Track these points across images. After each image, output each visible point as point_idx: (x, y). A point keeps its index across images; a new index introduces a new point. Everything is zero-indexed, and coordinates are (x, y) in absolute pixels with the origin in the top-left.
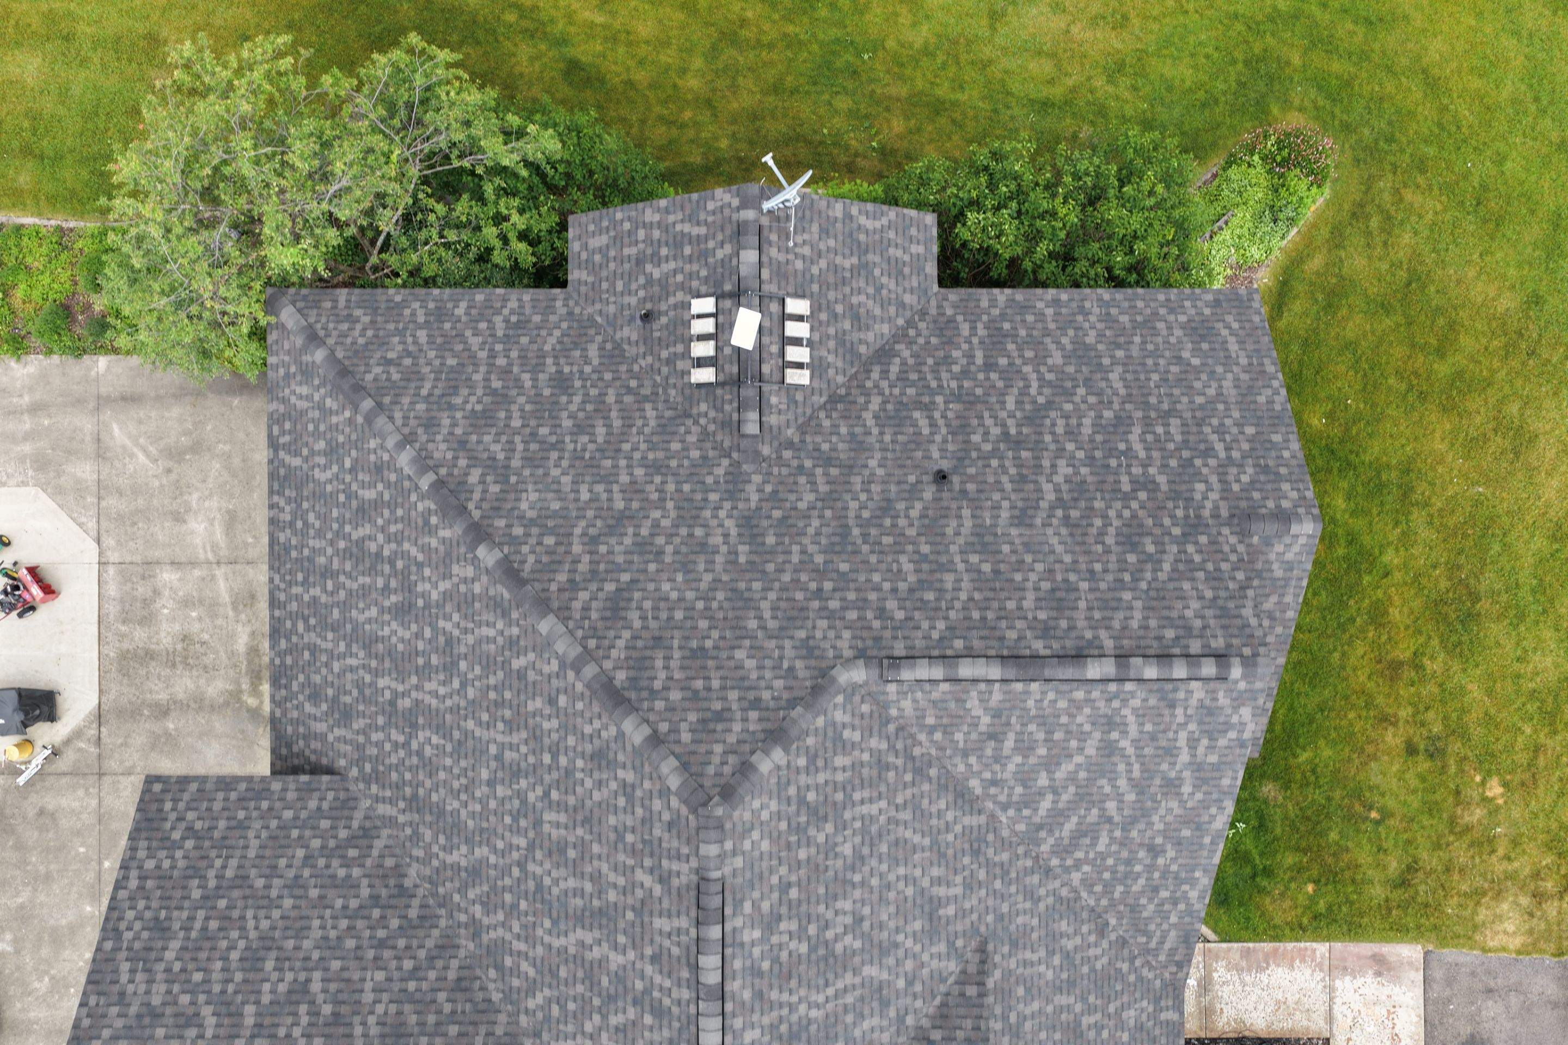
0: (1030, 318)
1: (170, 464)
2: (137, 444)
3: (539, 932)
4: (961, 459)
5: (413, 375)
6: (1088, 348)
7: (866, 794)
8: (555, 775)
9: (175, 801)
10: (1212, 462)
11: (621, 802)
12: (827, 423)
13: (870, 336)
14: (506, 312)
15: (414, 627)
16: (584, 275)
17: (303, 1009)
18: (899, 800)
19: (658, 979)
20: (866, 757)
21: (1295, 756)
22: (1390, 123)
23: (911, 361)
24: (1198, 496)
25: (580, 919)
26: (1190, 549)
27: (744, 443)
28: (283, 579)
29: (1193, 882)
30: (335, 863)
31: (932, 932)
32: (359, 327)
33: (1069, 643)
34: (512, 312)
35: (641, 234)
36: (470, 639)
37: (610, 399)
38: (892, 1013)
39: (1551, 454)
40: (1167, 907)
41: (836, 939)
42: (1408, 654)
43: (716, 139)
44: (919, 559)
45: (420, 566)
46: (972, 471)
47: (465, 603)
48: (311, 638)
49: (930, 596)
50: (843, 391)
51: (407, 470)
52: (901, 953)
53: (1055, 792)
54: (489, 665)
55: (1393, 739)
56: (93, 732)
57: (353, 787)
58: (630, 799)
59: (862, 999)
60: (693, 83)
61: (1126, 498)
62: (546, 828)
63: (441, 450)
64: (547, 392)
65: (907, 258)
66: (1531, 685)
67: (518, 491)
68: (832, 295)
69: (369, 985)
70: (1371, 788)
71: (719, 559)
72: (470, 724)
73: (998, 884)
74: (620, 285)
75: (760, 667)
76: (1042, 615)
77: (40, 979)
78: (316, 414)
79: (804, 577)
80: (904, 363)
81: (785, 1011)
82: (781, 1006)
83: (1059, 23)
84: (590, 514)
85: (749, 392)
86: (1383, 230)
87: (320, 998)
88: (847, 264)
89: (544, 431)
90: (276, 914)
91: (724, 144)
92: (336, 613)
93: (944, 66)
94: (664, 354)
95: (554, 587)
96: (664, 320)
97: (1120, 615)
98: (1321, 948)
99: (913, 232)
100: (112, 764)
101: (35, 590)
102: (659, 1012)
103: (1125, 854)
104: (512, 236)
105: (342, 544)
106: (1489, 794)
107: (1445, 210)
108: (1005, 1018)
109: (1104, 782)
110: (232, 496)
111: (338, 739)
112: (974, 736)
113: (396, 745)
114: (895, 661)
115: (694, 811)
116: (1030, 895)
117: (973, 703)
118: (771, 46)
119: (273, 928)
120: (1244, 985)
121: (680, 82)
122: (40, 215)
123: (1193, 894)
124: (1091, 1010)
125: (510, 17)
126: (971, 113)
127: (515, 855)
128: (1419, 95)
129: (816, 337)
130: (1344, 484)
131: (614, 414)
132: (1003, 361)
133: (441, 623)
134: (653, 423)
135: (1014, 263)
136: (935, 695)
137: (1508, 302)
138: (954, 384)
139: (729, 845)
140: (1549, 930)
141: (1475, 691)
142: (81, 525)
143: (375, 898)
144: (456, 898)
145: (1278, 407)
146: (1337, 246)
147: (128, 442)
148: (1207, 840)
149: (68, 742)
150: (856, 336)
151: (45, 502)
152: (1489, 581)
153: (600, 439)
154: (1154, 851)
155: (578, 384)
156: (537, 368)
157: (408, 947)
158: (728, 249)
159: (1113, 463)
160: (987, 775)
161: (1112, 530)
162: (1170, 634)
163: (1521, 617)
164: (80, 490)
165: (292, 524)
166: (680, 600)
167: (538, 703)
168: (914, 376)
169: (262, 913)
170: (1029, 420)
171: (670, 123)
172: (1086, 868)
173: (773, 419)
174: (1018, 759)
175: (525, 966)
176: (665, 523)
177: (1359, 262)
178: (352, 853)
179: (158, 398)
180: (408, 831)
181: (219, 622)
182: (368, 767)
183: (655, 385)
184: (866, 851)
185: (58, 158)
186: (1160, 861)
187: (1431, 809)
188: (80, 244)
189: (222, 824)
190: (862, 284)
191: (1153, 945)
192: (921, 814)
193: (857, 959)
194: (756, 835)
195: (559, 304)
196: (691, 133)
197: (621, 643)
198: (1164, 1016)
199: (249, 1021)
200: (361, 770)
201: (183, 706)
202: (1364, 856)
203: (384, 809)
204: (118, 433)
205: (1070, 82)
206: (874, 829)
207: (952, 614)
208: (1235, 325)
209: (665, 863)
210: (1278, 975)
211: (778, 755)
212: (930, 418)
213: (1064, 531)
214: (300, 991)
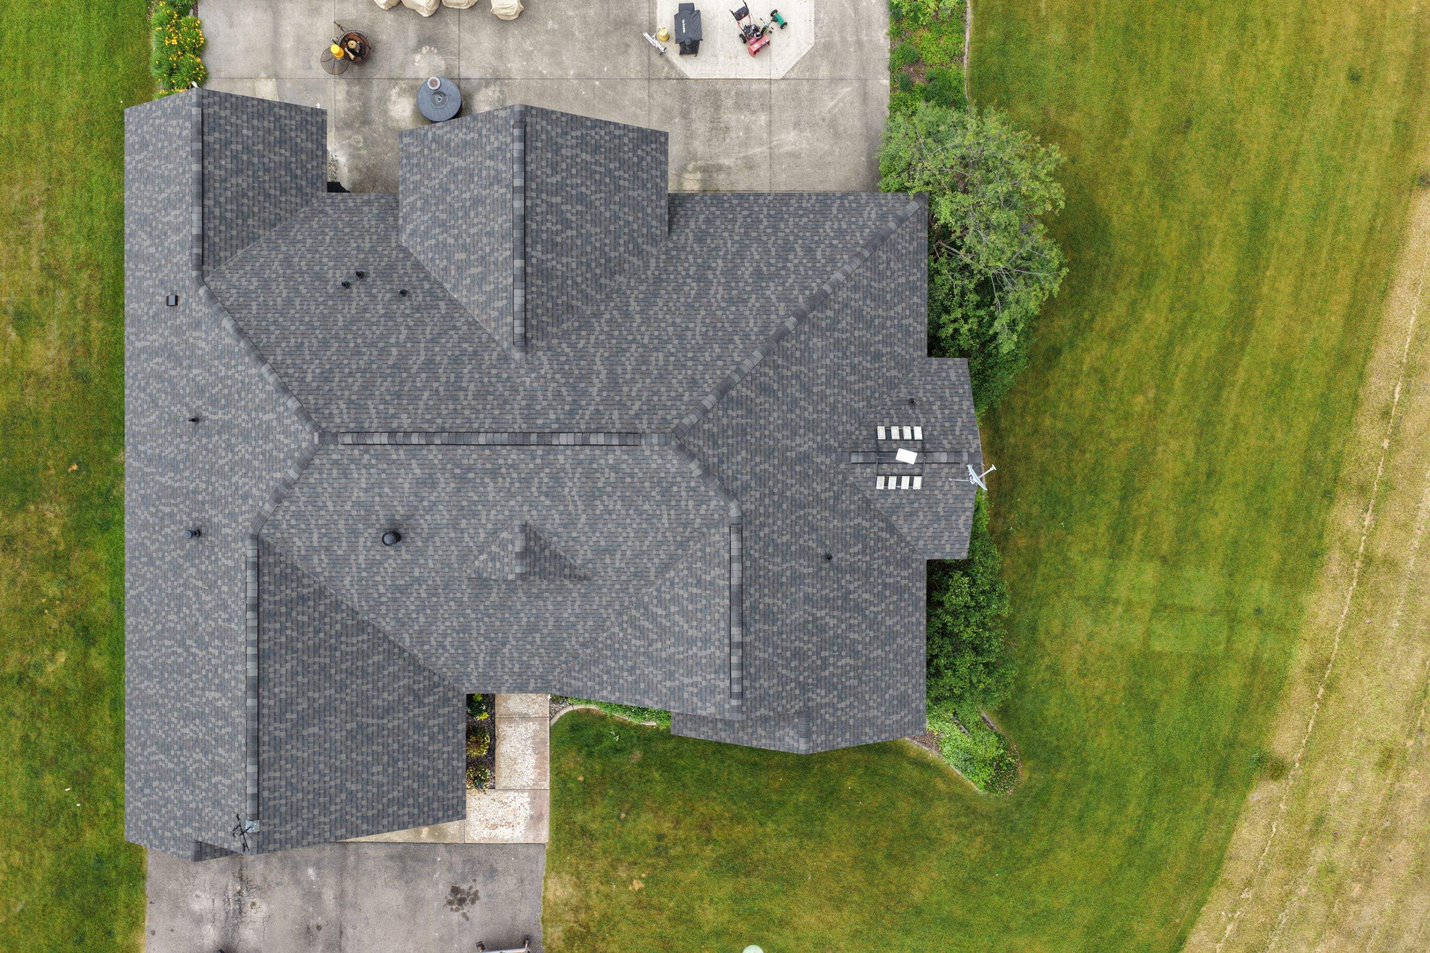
0: (910, 609)
1: (827, 121)
2: (839, 101)
3: (601, 350)
4: (837, 568)
5: (881, 276)
6: (894, 639)
7: (673, 517)
8: (682, 359)
9: (656, 149)
10: (835, 700)
11: (673, 394)
12: (856, 498)
13: (901, 522)
14: (915, 324)
15: (750, 281)
16: (934, 367)
17: (559, 227)
18: (668, 534)
19: (588, 412)
20: (692, 516)
21: (657, 770)
22: (1022, 830)
23: (888, 544)
24: (818, 691)
25: (611, 372)
26: (793, 685)
27: (846, 454)
28: (770, 202)
29: (613, 692)
30: (626, 238)
31: (600, 552)
32: (907, 245)
33: (748, 619)
34: (915, 328)
35: (956, 399)
36: (747, 313)
37: (869, 383)
38: (560, 530)
39: (830, 919)
40: (597, 679)
41: (602, 501)
42: (715, 836)
43: (1015, 436)
44: (788, 545)
45: (783, 284)
46: (832, 574)
47: (765, 310)
48: (740, 220)
49: (771, 550)
50: (872, 507)
51: (833, 277)
52: (590, 534)
53: (666, 616)
54: (735, 323)
55: (666, 827)
56: (673, 75)
57: (662, 244)
58: (675, 399)
59: (570, 514)
60: (1048, 422)
61: (818, 654)
62: (655, 354)
63: (843, 294)
64: (872, 349)
65: (943, 542)
66: (697, 907)
67: (822, 337)
68: (923, 501)
69: (570, 260)
70: (638, 814)
71: (789, 442)
72: (703, 313)
73: (617, 586)
74: (929, 387)
75: (737, 463)
76: (761, 606)
77: (531, 45)
78: (861, 223)
79: (780, 485)
80: (887, 540)
81: (570, 475)
82: (574, 473)
83: (1082, 636)
84: (811, 374)
85: (873, 457)
86: (960, 824)
87: (564, 235)
88: (940, 509)
89: (852, 348)
90: (602, 209)
91: (1012, 440)
92: (754, 234)
93: (1057, 570)
94: (892, 412)
95: (775, 357)
96: (910, 412)
97: (761, 646)
98: (546, 785)
99: (958, 546)
100: (655, 86)
101: (756, 46)
102: (572, 413)
103: (629, 654)
104: (956, 325)
105: (791, 238)
106: (635, 882)
107: (971, 861)
108: (547, 590)
109: (673, 640)
110: (809, 156)
111: (687, 235)
112: (699, 572)
113: (687, 270)
114: (740, 531)
115: (673, 431)
116: (610, 604)
117: (718, 571)
118: (1069, 468)
119: (596, 208)
120: (526, 740)
121: (1048, 414)
122: (971, 43)
123: (605, 693)
124: (543, 639)
125: (1086, 315)
126: (1029, 585)
127: (639, 337)
128: (1038, 847)
129: (901, 493)
130: (813, 800)
131: (861, 385)
132: (887, 593)
133: (754, 296)
134: (856, 406)
135: (941, 604)
136: (722, 552)
137: (917, 896)
138: (876, 566)
139: (656, 448)
140: (557, 915)
141: (694, 874)
142: (792, 69)
143: (609, 260)
144: (612, 304)
145: (863, 738)
146: (950, 799)
147: (840, 96)
148: (638, 697)
149: (668, 61)
150: (901, 514)
151: (806, 48)
152: (757, 883)
153: (848, 378)
154: (631, 671)
155: (877, 365)
156: (885, 343)
157: (587, 279)
158: (948, 446)
159: (835, 648)
160: (677, 580)
161: (802, 645)
162: (752, 671)
163: (735, 901)
164: (813, 68)
165: (801, 207)
166: (769, 423)
167: (718, 350)
168: (880, 545)
169: (603, 201)
170: (857, 605)
171: (1024, 408)
172: (621, 635)
173: (858, 470)
174: (686, 596)
175: (582, 343)
176: (806, 413)
177: (941, 811)
178: (631, 246)
179: (866, 114)
180: (643, 277)
181: (736, 148)
182: (674, 253)
183: (876, 407)
184: (644, 516)
185: (1004, 53)
186: (625, 674)
187: (626, 849)
188: (954, 67)
189: (645, 176)
190: (929, 517)
191: (573, 674)
192: (659, 544)
193: (590, 512)
194: (660, 461)
195: (919, 353)
196: (1018, 421)
197: (749, 393)
198: (532, 681)
199: (554, 200)
200: (673, 250)
201: (688, 127)
202: (598, 810)
203: (653, 261)
204: (845, 91)
205: (1047, 643)
206: (655, 521)
207: (762, 561)
208: (906, 720)
209: (646, 416)
210: (531, 760)
211: (698, 472)
212: (858, 553)
213: (802, 620)
214: (567, 225)
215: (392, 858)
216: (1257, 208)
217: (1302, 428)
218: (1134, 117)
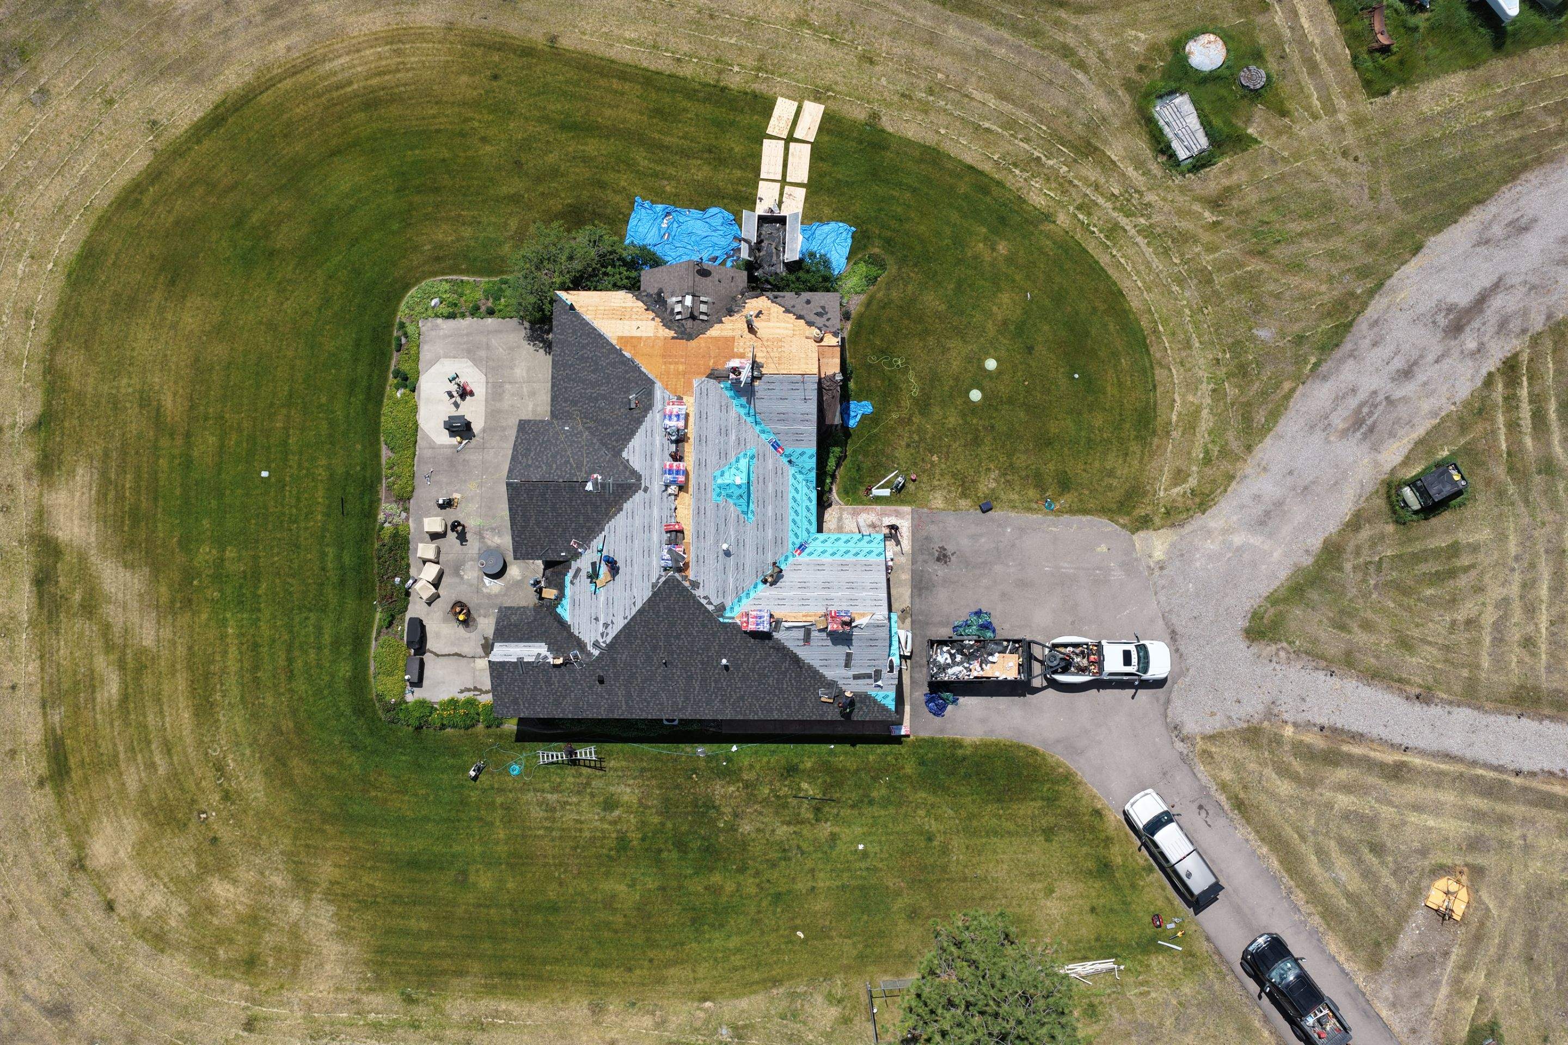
1: (510, 352)
2: (500, 345)
9: (528, 424)
34: (624, 297)
42: (907, 416)
48: (566, 385)
55: (902, 442)
56: (482, 435)
66: (948, 426)
86: (903, 285)
90: (559, 448)
92: (574, 376)
98: (879, 507)
100: (487, 445)
105: (576, 357)
106: (933, 460)
107: (923, 279)
110: (529, 362)
111: (573, 411)
113: (592, 407)
119: (559, 450)
122: (469, 277)
127: (626, 425)
128: (916, 243)
133: (606, 371)
137: (942, 308)
140: (952, 503)
141: (929, 428)
142: (480, 371)
144: (608, 442)
147: (497, 345)
151: (470, 363)
152: (934, 394)
163: (944, 406)
164: (480, 360)
165: (560, 355)
167: (633, 384)
169: (555, 447)
177: (896, 294)
181: (523, 401)
182: (583, 415)
185: (475, 259)
188: (481, 286)
189: (542, 430)
204: (494, 342)
215: (920, 595)
216: (563, 127)
217: (686, 104)
218: (512, 191)
